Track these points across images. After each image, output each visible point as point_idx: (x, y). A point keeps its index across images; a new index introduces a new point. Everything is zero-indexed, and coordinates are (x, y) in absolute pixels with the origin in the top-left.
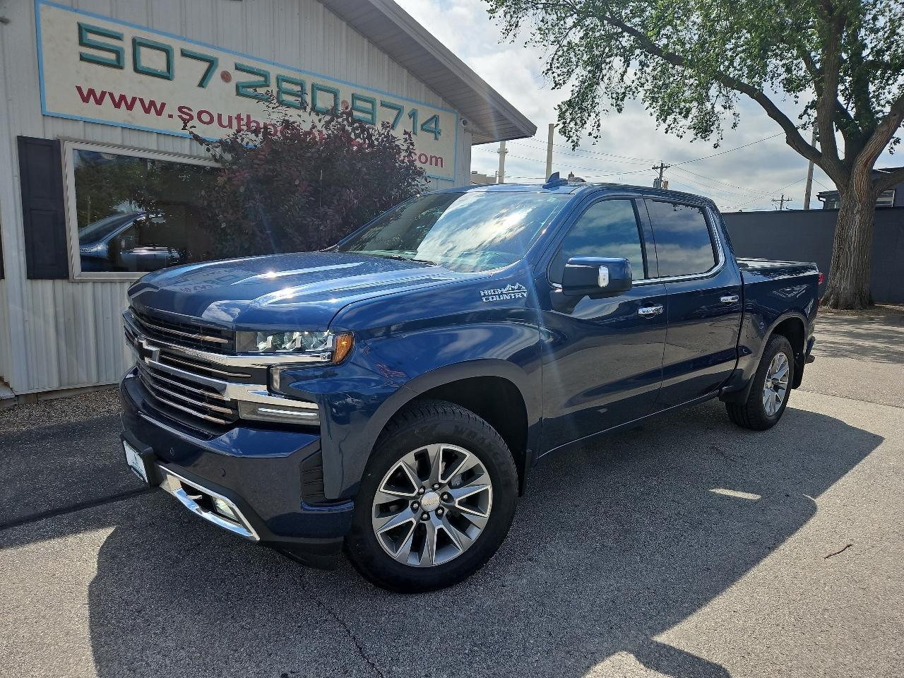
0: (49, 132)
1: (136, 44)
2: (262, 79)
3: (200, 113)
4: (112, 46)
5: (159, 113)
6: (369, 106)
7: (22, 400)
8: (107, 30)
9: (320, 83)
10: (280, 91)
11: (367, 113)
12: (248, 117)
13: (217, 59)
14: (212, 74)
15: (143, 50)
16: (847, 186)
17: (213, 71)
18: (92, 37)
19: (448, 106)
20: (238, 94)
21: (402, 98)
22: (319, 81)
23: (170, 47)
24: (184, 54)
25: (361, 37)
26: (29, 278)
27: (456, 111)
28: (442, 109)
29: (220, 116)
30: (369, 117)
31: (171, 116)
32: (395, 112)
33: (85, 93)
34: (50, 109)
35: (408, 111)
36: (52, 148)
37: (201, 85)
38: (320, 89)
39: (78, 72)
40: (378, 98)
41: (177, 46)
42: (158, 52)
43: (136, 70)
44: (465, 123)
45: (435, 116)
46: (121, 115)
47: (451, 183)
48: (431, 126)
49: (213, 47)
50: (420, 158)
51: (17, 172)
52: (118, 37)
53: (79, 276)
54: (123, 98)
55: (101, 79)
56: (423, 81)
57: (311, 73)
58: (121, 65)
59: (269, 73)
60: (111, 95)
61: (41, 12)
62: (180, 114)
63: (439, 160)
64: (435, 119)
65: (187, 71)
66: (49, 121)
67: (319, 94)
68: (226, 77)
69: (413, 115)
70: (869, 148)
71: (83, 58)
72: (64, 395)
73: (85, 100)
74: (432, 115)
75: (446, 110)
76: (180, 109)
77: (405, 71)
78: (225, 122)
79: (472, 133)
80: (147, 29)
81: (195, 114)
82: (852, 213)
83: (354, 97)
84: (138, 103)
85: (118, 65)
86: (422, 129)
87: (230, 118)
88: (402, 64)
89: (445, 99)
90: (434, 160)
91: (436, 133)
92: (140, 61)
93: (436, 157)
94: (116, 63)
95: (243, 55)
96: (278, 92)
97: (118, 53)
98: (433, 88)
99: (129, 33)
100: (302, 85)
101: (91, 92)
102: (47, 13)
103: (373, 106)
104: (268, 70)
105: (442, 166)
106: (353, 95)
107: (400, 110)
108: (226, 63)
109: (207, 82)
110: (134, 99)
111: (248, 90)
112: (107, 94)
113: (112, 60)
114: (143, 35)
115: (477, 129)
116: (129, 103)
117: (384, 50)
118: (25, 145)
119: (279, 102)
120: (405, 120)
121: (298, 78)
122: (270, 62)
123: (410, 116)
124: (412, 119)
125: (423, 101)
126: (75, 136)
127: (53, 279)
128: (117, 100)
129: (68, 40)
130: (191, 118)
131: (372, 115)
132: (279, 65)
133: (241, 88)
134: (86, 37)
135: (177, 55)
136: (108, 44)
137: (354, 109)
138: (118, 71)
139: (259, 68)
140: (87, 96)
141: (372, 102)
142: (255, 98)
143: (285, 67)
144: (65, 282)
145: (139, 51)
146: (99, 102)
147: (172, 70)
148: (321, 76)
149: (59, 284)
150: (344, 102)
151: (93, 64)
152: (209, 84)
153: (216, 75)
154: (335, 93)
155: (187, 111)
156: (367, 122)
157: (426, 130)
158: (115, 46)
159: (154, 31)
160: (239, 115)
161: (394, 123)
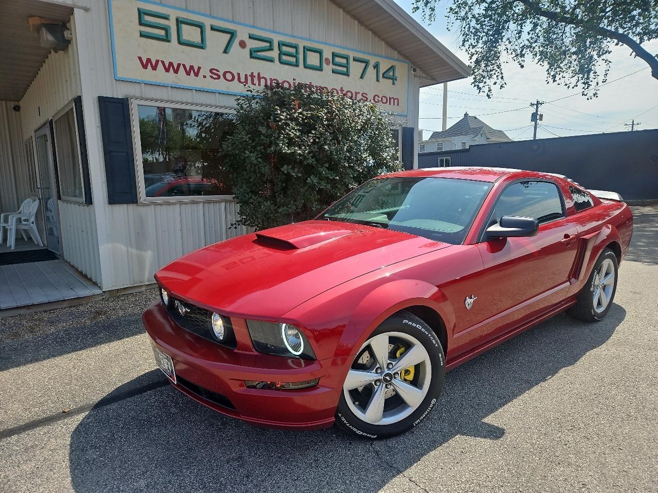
0: (119, 92)
1: (179, 22)
2: (268, 44)
3: (225, 73)
4: (162, 25)
5: (197, 75)
6: (344, 61)
7: (108, 294)
8: (157, 12)
9: (310, 46)
10: (281, 53)
11: (344, 67)
12: (259, 74)
13: (236, 31)
14: (233, 43)
15: (184, 27)
17: (234, 40)
18: (148, 19)
19: (402, 58)
20: (251, 57)
21: (368, 54)
22: (309, 44)
23: (203, 23)
24: (213, 29)
25: (338, 8)
26: (109, 204)
27: (408, 61)
28: (397, 60)
29: (239, 74)
30: (345, 69)
31: (205, 77)
32: (363, 65)
33: (145, 62)
34: (120, 75)
35: (373, 64)
36: (123, 104)
37: (225, 52)
38: (308, 50)
39: (138, 46)
40: (352, 55)
41: (208, 22)
42: (194, 28)
43: (180, 43)
44: (415, 70)
45: (392, 67)
46: (170, 78)
47: (405, 118)
48: (390, 75)
49: (233, 22)
50: (382, 99)
51: (99, 124)
52: (166, 18)
53: (145, 200)
54: (171, 64)
55: (156, 50)
56: (383, 40)
57: (302, 38)
58: (169, 39)
59: (273, 40)
60: (163, 62)
61: (112, 2)
62: (212, 75)
63: (396, 101)
64: (392, 68)
65: (217, 41)
66: (121, 84)
67: (309, 53)
68: (243, 44)
69: (376, 66)
71: (142, 35)
72: (136, 290)
73: (145, 67)
74: (390, 66)
75: (400, 61)
76: (211, 71)
77: (370, 33)
78: (243, 80)
79: (420, 77)
80: (186, 10)
81: (221, 74)
83: (334, 55)
84: (182, 68)
85: (167, 39)
86: (383, 77)
87: (246, 76)
88: (367, 27)
89: (399, 52)
90: (392, 100)
91: (394, 79)
92: (182, 35)
93: (393, 98)
94: (165, 38)
95: (254, 27)
96: (279, 54)
97: (166, 29)
98: (391, 45)
99: (173, 14)
100: (296, 47)
101: (149, 60)
102: (115, 2)
103: (347, 61)
104: (273, 38)
105: (398, 105)
106: (333, 53)
107: (367, 63)
108: (242, 35)
109: (229, 50)
110: (179, 65)
111: (258, 53)
112: (160, 63)
113: (160, 35)
114: (183, 15)
115: (424, 75)
116: (175, 68)
117: (354, 17)
118: (103, 102)
119: (281, 62)
120: (371, 71)
121: (294, 43)
122: (273, 32)
123: (374, 68)
124: (376, 69)
125: (384, 54)
126: (138, 95)
127: (127, 203)
128: (167, 65)
129: (131, 21)
130: (219, 77)
131: (347, 68)
132: (279, 33)
133: (253, 53)
134: (144, 18)
135: (208, 29)
136: (159, 24)
137: (333, 64)
138: (167, 44)
139: (266, 36)
140: (146, 64)
141: (347, 58)
142: (264, 59)
143: (284, 34)
144: (135, 205)
145: (181, 27)
146: (154, 68)
147: (205, 41)
148: (309, 40)
149: (131, 207)
150: (326, 59)
151: (150, 40)
152: (231, 51)
153: (236, 44)
154: (320, 52)
155: (216, 72)
156: (345, 74)
157: (386, 78)
158: (165, 25)
159: (190, 12)
160: (252, 74)
161: (363, 73)
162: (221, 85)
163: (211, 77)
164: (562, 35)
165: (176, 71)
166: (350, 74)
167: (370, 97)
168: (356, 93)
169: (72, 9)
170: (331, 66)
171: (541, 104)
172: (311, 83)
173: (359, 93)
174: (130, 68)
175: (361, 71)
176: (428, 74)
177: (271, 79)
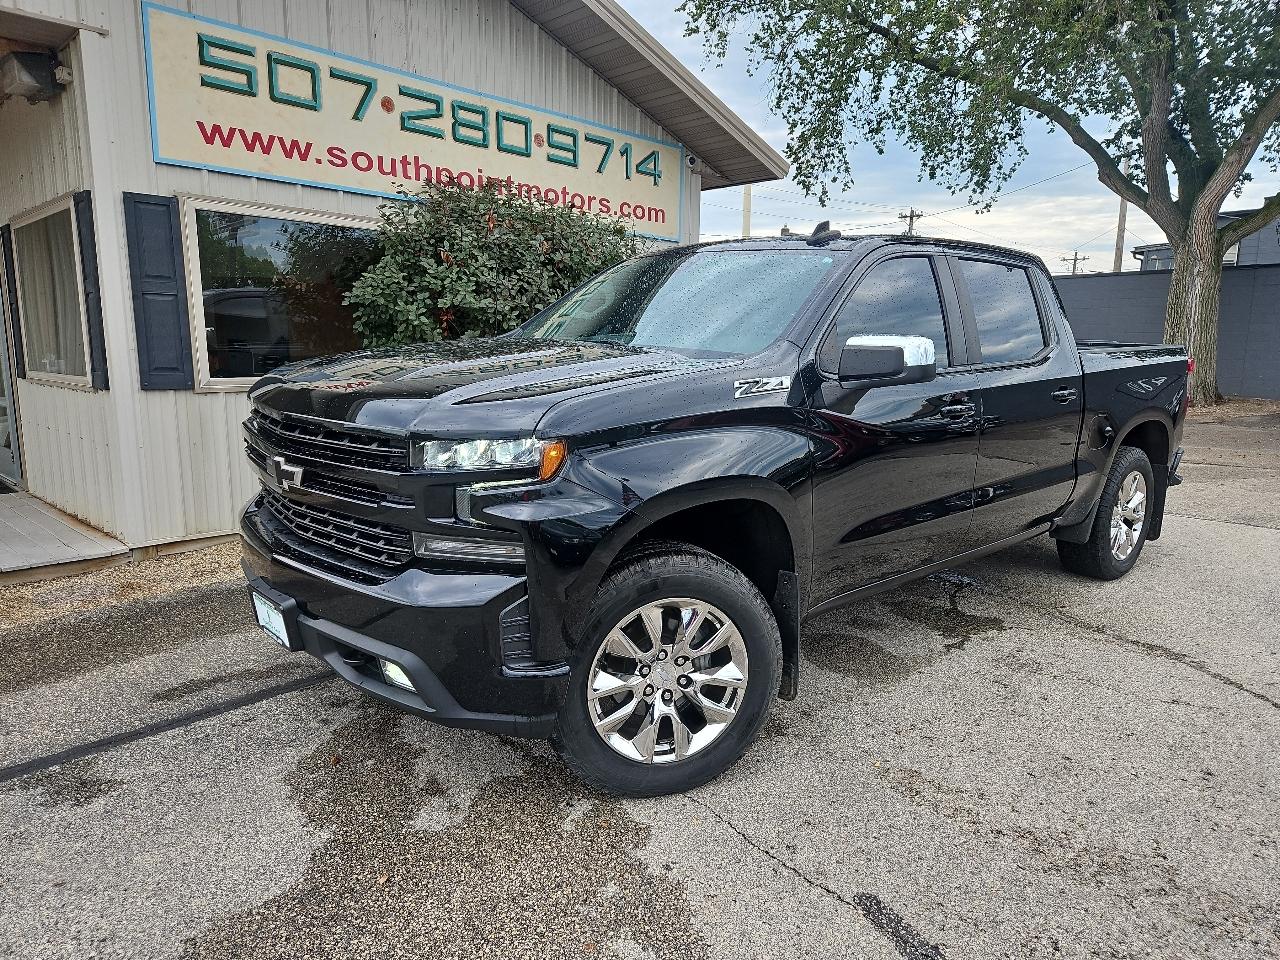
0: (160, 185)
1: (272, 60)
2: (433, 106)
3: (356, 156)
4: (242, 65)
5: (304, 157)
6: (569, 140)
7: (141, 554)
8: (234, 43)
9: (507, 111)
10: (456, 123)
11: (565, 149)
12: (416, 159)
13: (375, 80)
14: (370, 101)
15: (281, 70)
16: (1183, 238)
17: (372, 97)
18: (215, 53)
19: (669, 138)
20: (404, 128)
21: (610, 128)
22: (506, 109)
23: (316, 64)
24: (332, 75)
25: (558, 45)
26: (143, 389)
27: (680, 144)
28: (662, 142)
29: (380, 159)
30: (570, 156)
31: (319, 161)
32: (604, 148)
33: (209, 132)
34: (165, 155)
35: (620, 147)
36: (169, 206)
37: (356, 117)
38: (504, 118)
39: (198, 101)
40: (582, 130)
41: (324, 63)
42: (300, 72)
43: (273, 98)
44: (692, 161)
45: (653, 153)
46: (254, 162)
48: (648, 168)
49: (372, 63)
50: (634, 211)
51: (123, 243)
52: (248, 52)
53: (209, 383)
54: (257, 136)
55: (229, 110)
56: (638, 105)
57: (494, 97)
58: (253, 90)
59: (441, 98)
60: (242, 133)
61: (150, 20)
62: (332, 159)
63: (660, 214)
64: (653, 156)
65: (340, 97)
66: (164, 171)
67: (506, 125)
68: (387, 105)
69: (625, 152)
70: (1215, 184)
71: (204, 83)
72: (192, 547)
73: (209, 140)
74: (651, 151)
75: (666, 143)
76: (330, 151)
77: (615, 91)
78: (387, 168)
79: (700, 173)
80: (286, 40)
81: (348, 157)
82: (1192, 274)
83: (550, 129)
84: (276, 141)
85: (250, 92)
86: (638, 171)
87: (393, 161)
88: (610, 81)
89: (665, 128)
90: (653, 212)
91: (656, 176)
92: (278, 85)
93: (655, 209)
94: (247, 89)
95: (410, 74)
96: (454, 125)
97: (249, 74)
98: (652, 115)
99: (262, 47)
100: (483, 114)
101: (217, 129)
102: (157, 21)
103: (574, 140)
104: (442, 95)
105: (663, 222)
106: (549, 126)
107: (609, 145)
108: (387, 87)
109: (364, 113)
110: (272, 139)
111: (416, 121)
112: (237, 132)
113: (241, 84)
114: (281, 49)
115: (709, 170)
116: (265, 144)
117: (587, 62)
118: (134, 204)
119: (456, 139)
120: (616, 161)
121: (479, 104)
122: (444, 83)
123: (622, 154)
124: (624, 157)
125: (638, 132)
126: (195, 190)
127: (175, 390)
128: (250, 140)
129: (186, 58)
130: (345, 163)
131: (574, 153)
132: (454, 87)
133: (406, 121)
134: (208, 53)
135: (324, 75)
136: (235, 63)
137: (550, 145)
138: (251, 99)
139: (431, 92)
140: (211, 134)
141: (573, 135)
142: (426, 133)
143: (463, 89)
144: (190, 394)
145: (277, 70)
146: (227, 143)
147: (320, 97)
148: (507, 100)
149: (183, 396)
150: (537, 136)
151: (219, 91)
152: (366, 116)
153: (375, 103)
154: (526, 123)
155: (338, 153)
156: (569, 164)
157: (643, 173)
158: (246, 65)
159: (292, 43)
160: (405, 158)
161: (602, 162)
162: (348, 177)
163: (331, 162)
164: (951, 98)
165: (266, 150)
166: (579, 166)
167: (615, 207)
168: (590, 199)
169: (76, 31)
170: (546, 149)
171: (919, 216)
172: (509, 178)
173: (594, 198)
174: (182, 142)
175: (599, 160)
176: (715, 168)
177: (438, 168)
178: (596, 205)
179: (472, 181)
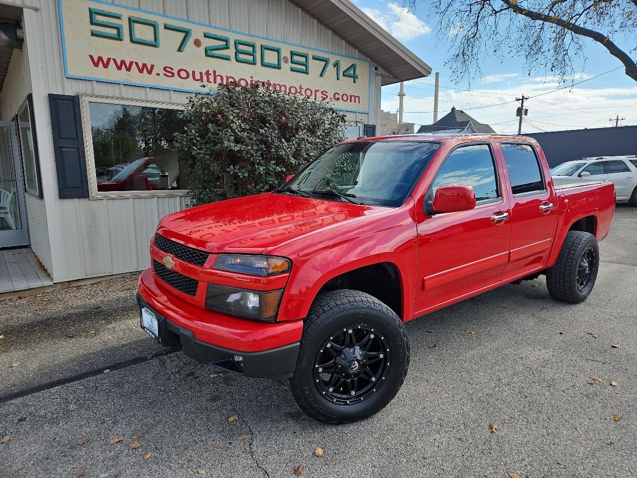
0: (70, 90)
1: (131, 21)
2: (224, 43)
3: (179, 72)
4: (114, 24)
5: (150, 72)
6: (303, 60)
7: (59, 287)
8: (110, 13)
9: (268, 44)
10: (237, 52)
11: (301, 64)
12: (215, 72)
13: (190, 30)
14: (187, 41)
15: (137, 26)
17: (188, 39)
18: (99, 18)
19: (363, 57)
20: (207, 55)
21: (327, 52)
22: (266, 43)
23: (156, 22)
24: (166, 27)
25: (296, 8)
26: (60, 198)
27: (369, 60)
28: (358, 59)
29: (194, 73)
30: (304, 68)
31: (158, 74)
32: (323, 63)
33: (96, 60)
34: (70, 73)
35: (333, 63)
36: (74, 102)
37: (179, 50)
38: (265, 48)
39: (90, 45)
40: (311, 53)
41: (161, 22)
42: (148, 26)
43: (132, 41)
44: (376, 69)
45: (353, 65)
46: (122, 76)
47: (367, 115)
48: (351, 74)
49: (188, 20)
50: (342, 97)
51: (49, 121)
52: (118, 17)
53: (97, 195)
54: (123, 62)
55: (107, 49)
56: (344, 38)
57: (259, 37)
58: (121, 38)
59: (229, 39)
60: (115, 60)
61: (62, 2)
62: (165, 73)
63: (357, 98)
64: (353, 66)
65: (170, 40)
66: (72, 82)
67: (266, 52)
68: (197, 43)
69: (336, 65)
71: (93, 34)
72: (88, 282)
73: (96, 65)
74: (351, 64)
75: (361, 59)
76: (165, 69)
77: (330, 31)
78: (198, 77)
79: (381, 75)
80: (139, 9)
81: (175, 72)
83: (292, 54)
84: (134, 65)
85: (119, 38)
86: (344, 75)
87: (201, 73)
88: (327, 26)
89: (360, 51)
90: (353, 98)
91: (355, 77)
92: (134, 34)
93: (354, 96)
94: (117, 37)
95: (210, 26)
97: (118, 28)
98: (352, 44)
99: (126, 14)
100: (253, 46)
101: (100, 59)
102: (64, 4)
103: (306, 60)
104: (229, 37)
105: (359, 103)
106: (291, 52)
107: (326, 61)
108: (197, 33)
109: (184, 48)
110: (131, 63)
111: (214, 52)
112: (112, 61)
113: (114, 34)
114: (136, 15)
115: (386, 73)
116: (128, 66)
117: (314, 16)
118: (54, 100)
119: (237, 60)
120: (331, 69)
121: (250, 41)
122: (230, 30)
123: (334, 66)
124: (336, 68)
125: (344, 54)
126: (89, 92)
127: (78, 198)
128: (119, 64)
129: (82, 21)
130: (173, 75)
131: (306, 66)
132: (235, 32)
133: (208, 51)
134: (95, 17)
135: (161, 29)
136: (111, 23)
137: (292, 62)
138: (119, 42)
139: (222, 35)
140: (97, 62)
141: (306, 57)
142: (219, 58)
143: (240, 33)
144: (86, 200)
145: (134, 26)
146: (106, 66)
147: (158, 40)
148: (267, 39)
149: (83, 202)
150: (285, 58)
151: (102, 39)
152: (185, 50)
153: (190, 42)
154: (278, 51)
155: (170, 70)
156: (302, 72)
157: (347, 76)
158: (116, 24)
159: (144, 11)
160: (208, 72)
161: (323, 71)
162: (175, 82)
163: (165, 75)
165: (128, 69)
166: (310, 73)
167: (330, 95)
168: (316, 91)
169: (22, 8)
170: (290, 65)
171: (527, 99)
172: (268, 81)
173: (318, 91)
174: (80, 66)
175: (321, 70)
176: (390, 72)
177: (227, 77)
178: (319, 95)
179: (247, 83)
